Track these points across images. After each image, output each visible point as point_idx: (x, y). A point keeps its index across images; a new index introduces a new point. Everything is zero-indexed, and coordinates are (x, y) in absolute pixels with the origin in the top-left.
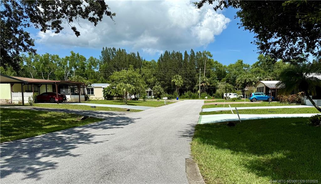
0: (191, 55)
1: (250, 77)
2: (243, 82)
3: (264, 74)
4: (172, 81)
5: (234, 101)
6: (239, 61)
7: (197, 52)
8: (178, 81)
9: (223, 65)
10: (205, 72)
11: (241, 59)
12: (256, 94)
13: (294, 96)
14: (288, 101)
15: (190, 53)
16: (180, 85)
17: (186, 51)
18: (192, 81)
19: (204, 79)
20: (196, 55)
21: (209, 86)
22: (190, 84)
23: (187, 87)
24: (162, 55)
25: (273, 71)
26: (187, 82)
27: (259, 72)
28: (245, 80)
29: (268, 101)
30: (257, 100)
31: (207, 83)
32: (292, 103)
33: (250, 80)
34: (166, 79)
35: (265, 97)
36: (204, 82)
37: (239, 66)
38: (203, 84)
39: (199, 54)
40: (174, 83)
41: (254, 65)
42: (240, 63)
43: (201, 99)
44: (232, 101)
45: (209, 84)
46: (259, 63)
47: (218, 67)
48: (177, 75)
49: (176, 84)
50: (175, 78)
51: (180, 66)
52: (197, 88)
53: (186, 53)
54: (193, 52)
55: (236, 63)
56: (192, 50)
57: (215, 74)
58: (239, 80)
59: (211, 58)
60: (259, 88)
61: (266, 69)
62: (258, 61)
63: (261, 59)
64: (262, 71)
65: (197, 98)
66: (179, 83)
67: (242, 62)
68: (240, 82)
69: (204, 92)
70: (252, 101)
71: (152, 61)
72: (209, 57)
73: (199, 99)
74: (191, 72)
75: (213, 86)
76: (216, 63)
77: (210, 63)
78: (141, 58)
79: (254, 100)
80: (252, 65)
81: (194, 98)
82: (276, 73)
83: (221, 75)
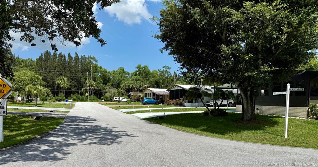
0: (75, 58)
1: (132, 83)
2: (127, 88)
3: (143, 81)
4: (57, 82)
5: (129, 104)
6: (120, 68)
7: (82, 56)
8: (64, 82)
9: (108, 71)
10: (91, 76)
11: (123, 67)
12: (147, 99)
13: (177, 101)
14: (173, 104)
15: (75, 56)
16: (66, 87)
17: (69, 53)
18: (78, 84)
19: (91, 82)
20: (80, 58)
21: (96, 90)
22: (76, 86)
23: (73, 90)
24: (42, 54)
25: (149, 80)
26: (73, 84)
27: (139, 80)
28: (129, 86)
29: (155, 104)
30: (148, 103)
31: (94, 87)
32: (176, 105)
33: (132, 86)
34: (48, 80)
35: (154, 101)
36: (91, 85)
37: (121, 73)
38: (91, 87)
39: (84, 58)
40: (59, 84)
41: (134, 73)
42: (121, 70)
43: (90, 102)
44: (127, 104)
45: (96, 88)
46: (138, 72)
47: (103, 73)
48: (61, 77)
49: (62, 86)
50: (60, 79)
51: (64, 68)
52: (84, 91)
53: (69, 55)
54: (77, 55)
55: (118, 70)
56: (76, 53)
57: (100, 79)
58: (124, 86)
59: (97, 63)
60: (147, 94)
61: (143, 78)
62: (137, 70)
63: (139, 69)
64: (141, 79)
65: (86, 100)
66: (65, 85)
67: (123, 69)
68: (124, 87)
69: (92, 95)
70: (144, 104)
71: (29, 59)
72: (94, 62)
73: (88, 102)
74: (76, 75)
75: (99, 90)
76: (101, 68)
77: (95, 67)
78: (13, 55)
79: (146, 103)
80: (131, 73)
81: (82, 100)
82: (152, 82)
83: (106, 80)
